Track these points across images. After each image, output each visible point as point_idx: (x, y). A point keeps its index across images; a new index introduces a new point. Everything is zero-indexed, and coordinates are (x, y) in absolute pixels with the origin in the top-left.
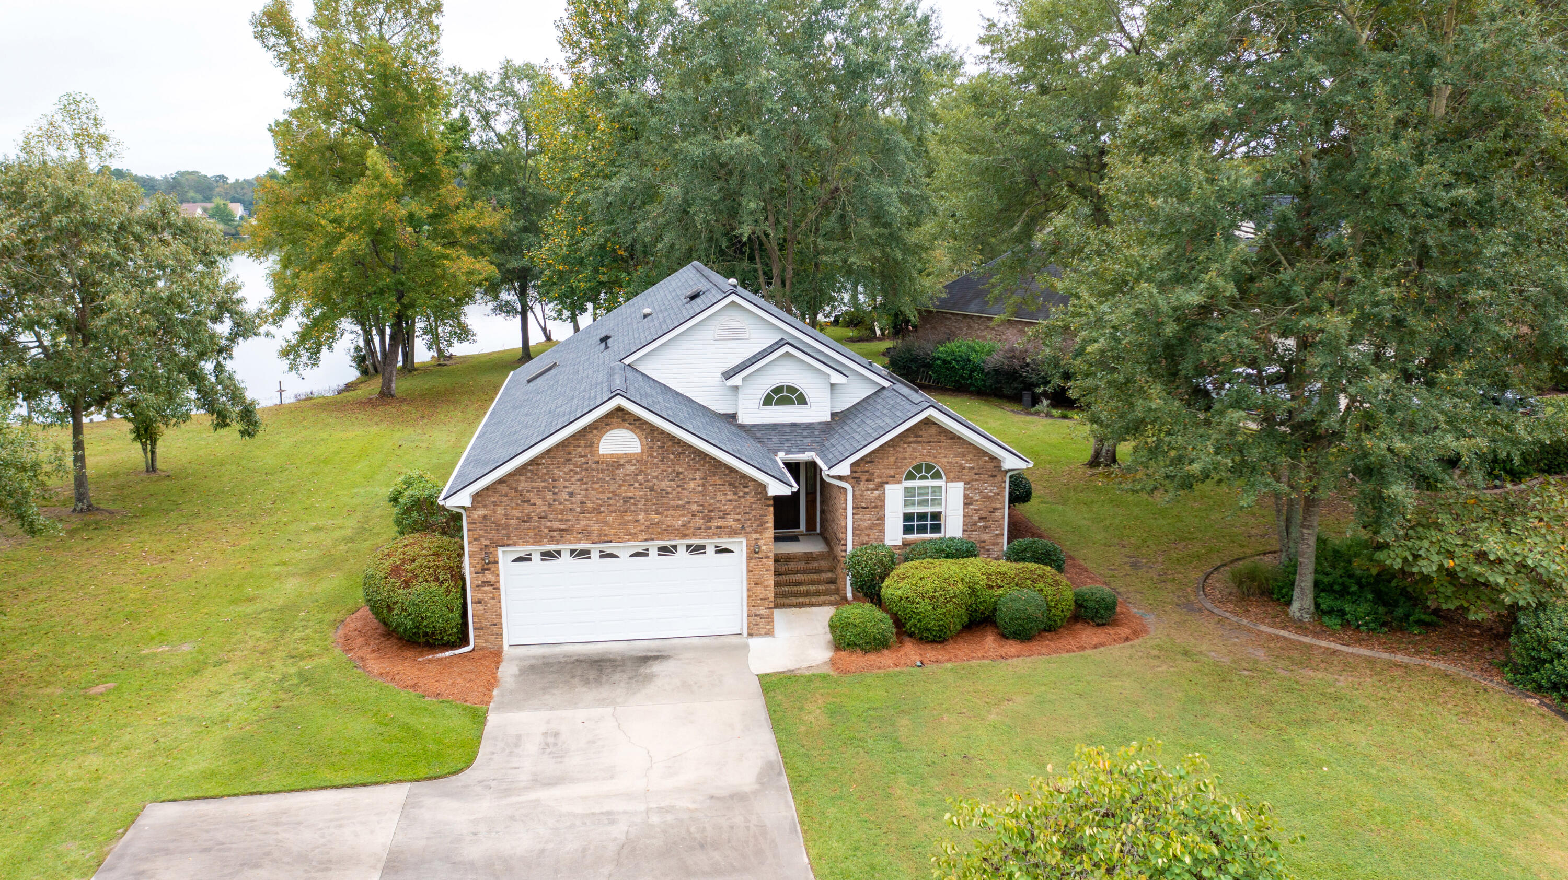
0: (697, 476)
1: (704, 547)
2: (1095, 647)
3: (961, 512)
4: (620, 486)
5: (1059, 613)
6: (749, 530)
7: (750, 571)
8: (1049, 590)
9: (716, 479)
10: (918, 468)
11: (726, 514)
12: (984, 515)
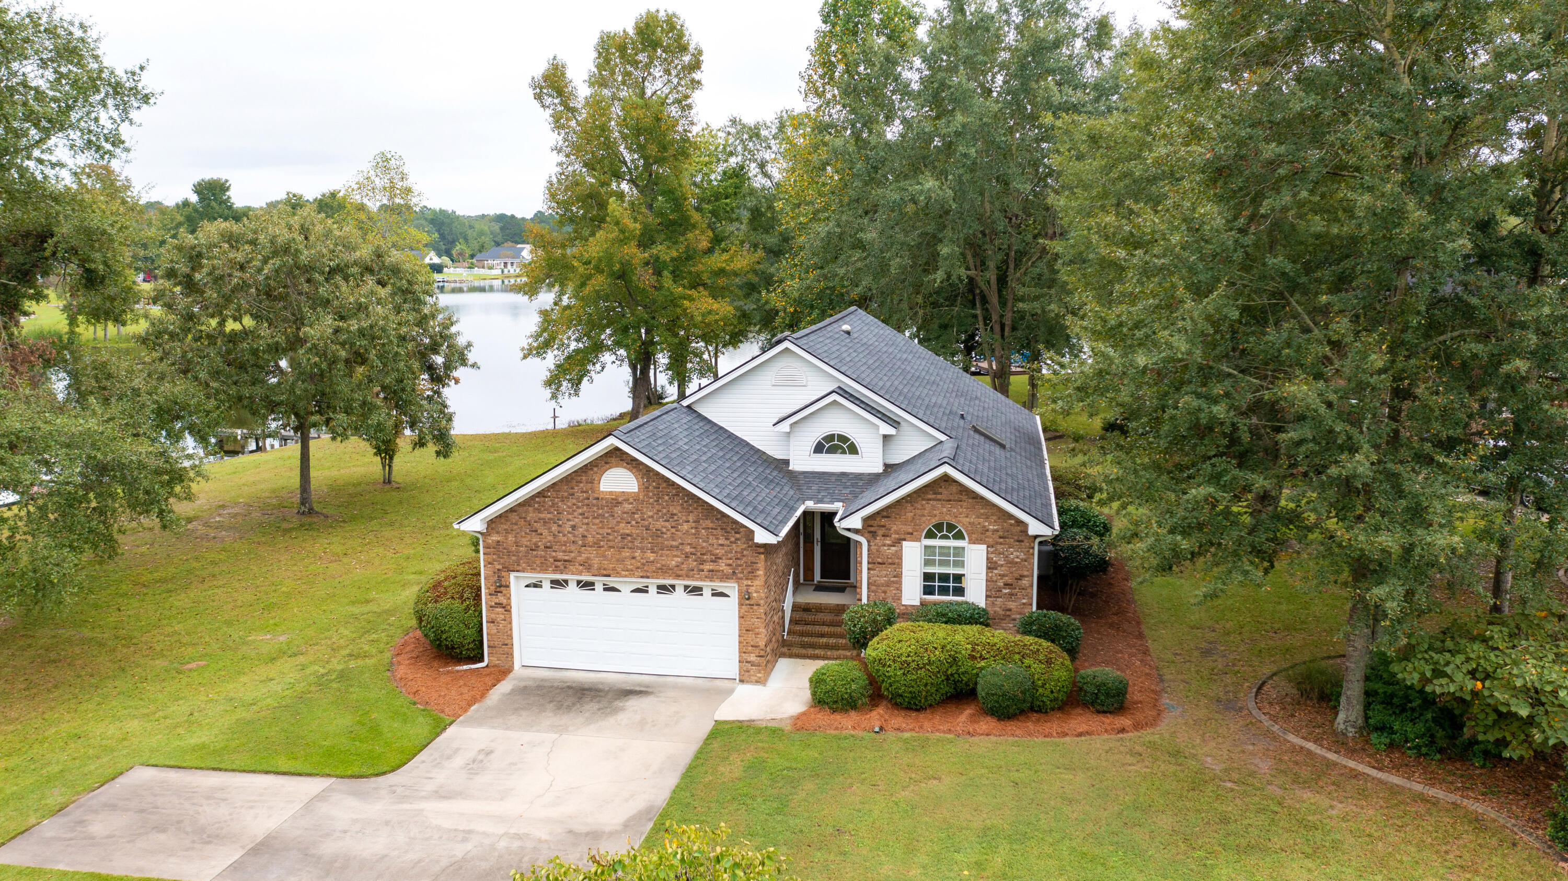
0: (691, 518)
1: (700, 589)
2: (1080, 735)
3: (984, 578)
4: (618, 522)
5: (1047, 693)
6: (740, 575)
7: (741, 617)
8: (1037, 668)
9: (708, 523)
10: (939, 527)
11: (716, 559)
12: (1010, 581)
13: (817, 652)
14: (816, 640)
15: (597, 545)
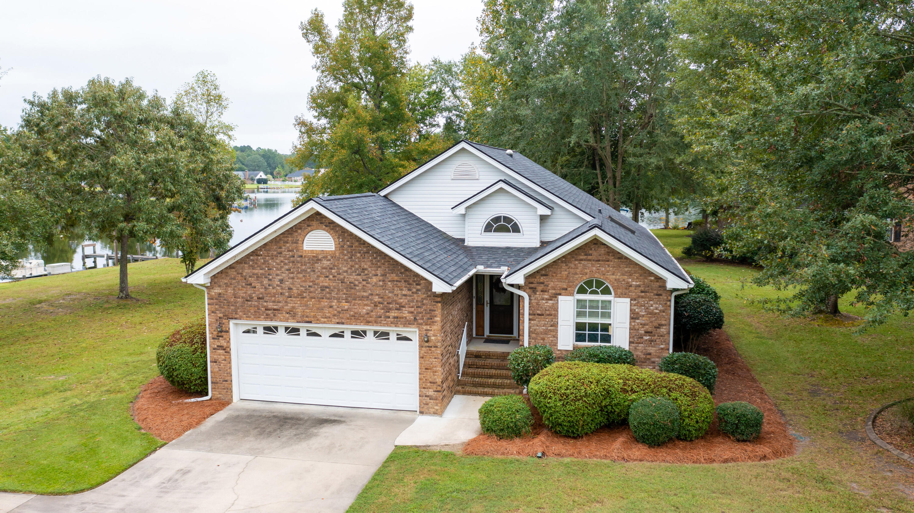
0: (379, 272)
1: (387, 334)
2: (726, 461)
3: (628, 326)
4: (318, 277)
5: (693, 423)
6: (421, 321)
7: (421, 357)
8: (684, 400)
9: (394, 276)
10: (589, 283)
11: (401, 307)
12: (650, 330)
13: (486, 390)
14: (485, 380)
15: (301, 296)
